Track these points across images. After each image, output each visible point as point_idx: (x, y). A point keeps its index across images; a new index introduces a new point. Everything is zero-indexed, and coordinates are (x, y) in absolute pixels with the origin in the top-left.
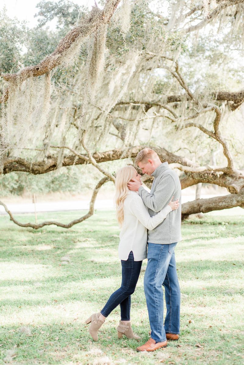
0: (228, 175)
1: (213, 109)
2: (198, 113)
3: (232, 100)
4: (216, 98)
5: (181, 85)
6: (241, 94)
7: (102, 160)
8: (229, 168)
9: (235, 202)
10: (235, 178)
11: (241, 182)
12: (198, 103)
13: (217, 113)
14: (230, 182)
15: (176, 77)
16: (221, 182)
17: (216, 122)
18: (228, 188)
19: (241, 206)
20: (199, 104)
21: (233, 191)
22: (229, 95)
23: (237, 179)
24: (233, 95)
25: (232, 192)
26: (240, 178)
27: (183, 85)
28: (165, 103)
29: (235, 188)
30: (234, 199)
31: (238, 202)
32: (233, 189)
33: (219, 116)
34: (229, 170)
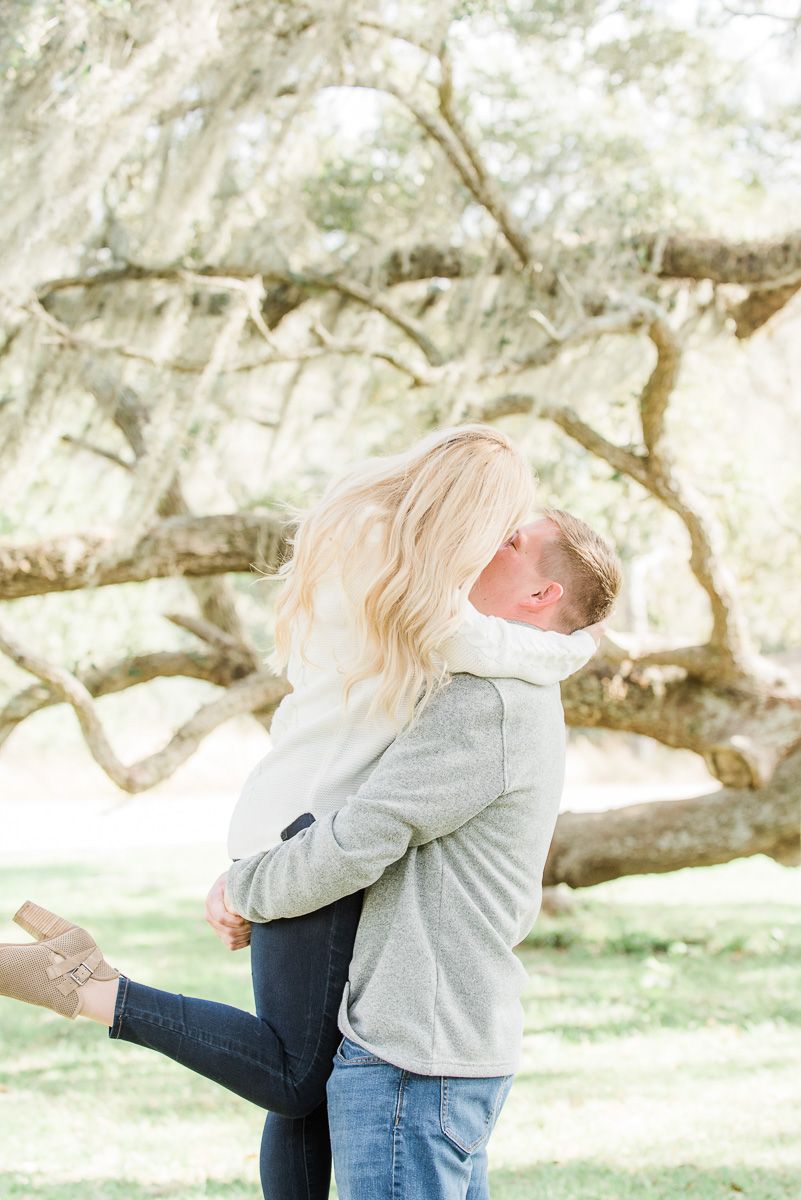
0: (709, 684)
1: (635, 325)
2: (554, 345)
3: (740, 282)
4: (656, 265)
5: (467, 182)
6: (786, 248)
7: (20, 586)
8: (718, 647)
9: (742, 834)
10: (746, 705)
11: (781, 728)
12: (558, 289)
13: (660, 347)
14: (719, 723)
15: (440, 139)
16: (674, 725)
17: (653, 398)
18: (709, 759)
19: (774, 853)
20: (561, 294)
21: (737, 773)
22: (723, 253)
23: (760, 711)
24: (743, 254)
25: (729, 778)
26: (773, 703)
27: (477, 187)
28: (375, 285)
29: (747, 758)
30: (738, 814)
31: (759, 830)
32: (737, 765)
33: (668, 365)
34: (715, 660)
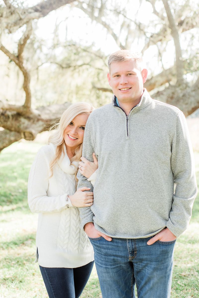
0: (22, 115)
8: (27, 106)
10: (32, 121)
11: (40, 126)
14: (25, 125)
18: (23, 134)
21: (30, 137)
23: (35, 122)
26: (38, 120)
29: (33, 133)
34: (25, 110)
